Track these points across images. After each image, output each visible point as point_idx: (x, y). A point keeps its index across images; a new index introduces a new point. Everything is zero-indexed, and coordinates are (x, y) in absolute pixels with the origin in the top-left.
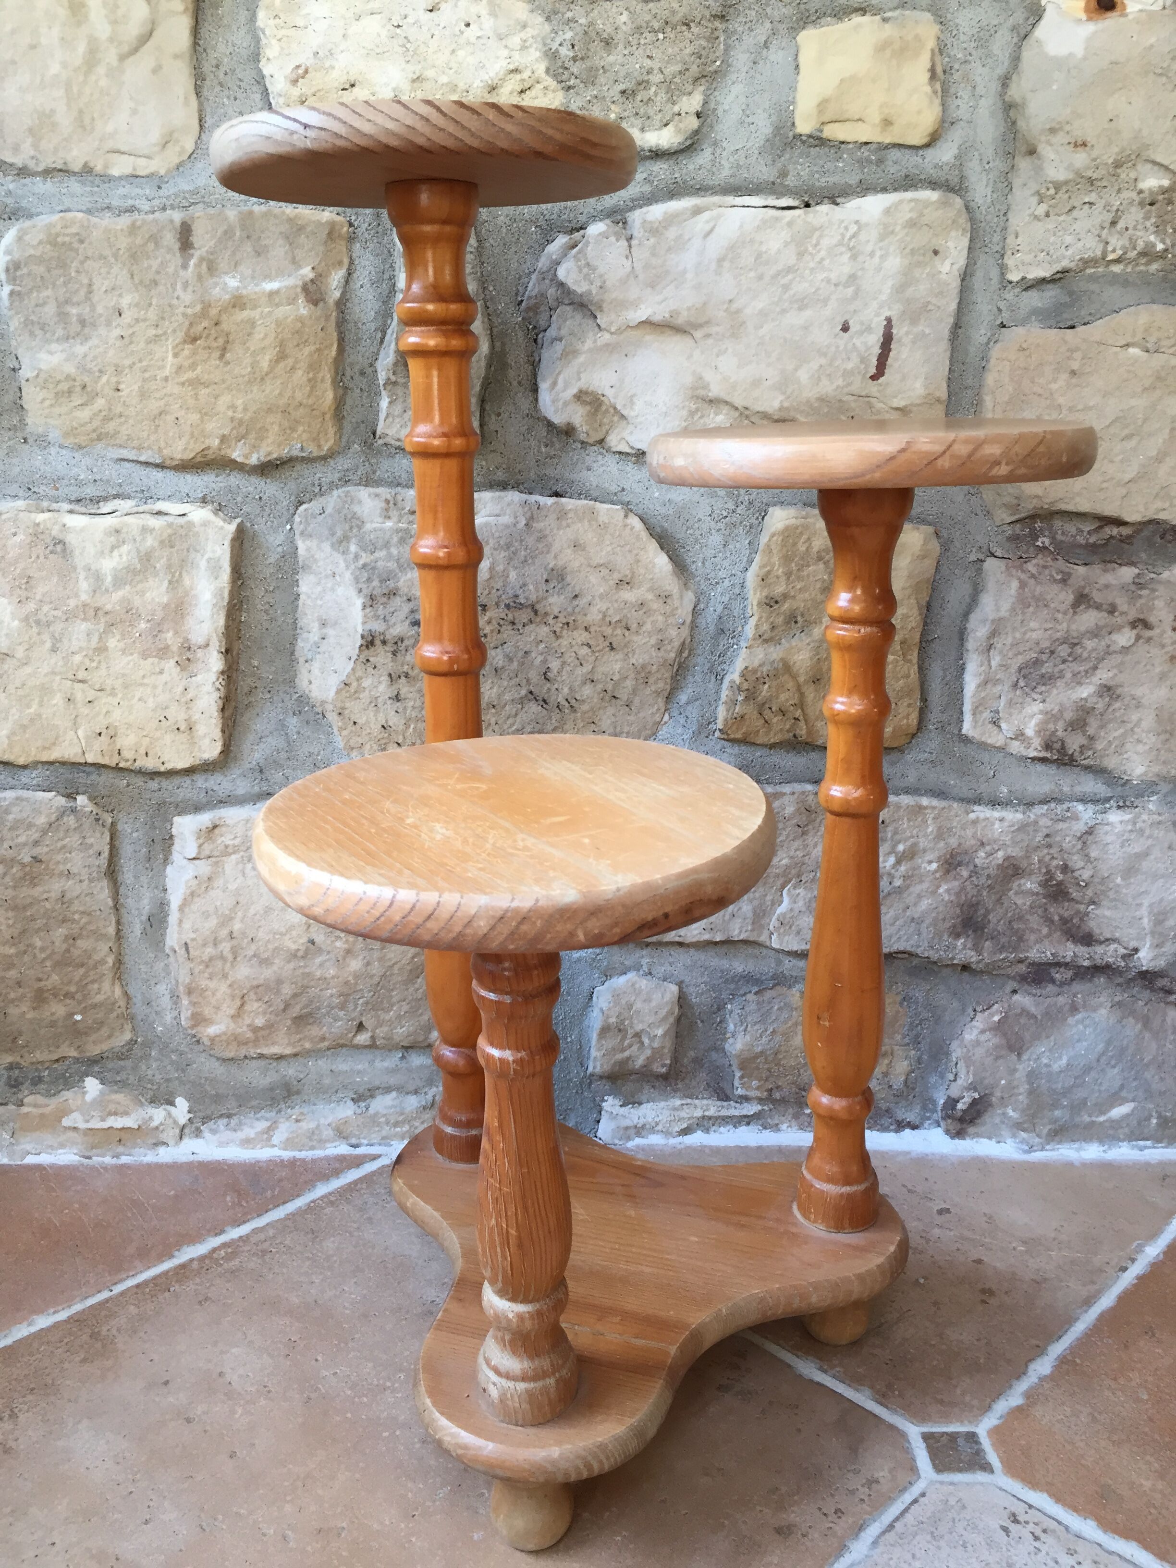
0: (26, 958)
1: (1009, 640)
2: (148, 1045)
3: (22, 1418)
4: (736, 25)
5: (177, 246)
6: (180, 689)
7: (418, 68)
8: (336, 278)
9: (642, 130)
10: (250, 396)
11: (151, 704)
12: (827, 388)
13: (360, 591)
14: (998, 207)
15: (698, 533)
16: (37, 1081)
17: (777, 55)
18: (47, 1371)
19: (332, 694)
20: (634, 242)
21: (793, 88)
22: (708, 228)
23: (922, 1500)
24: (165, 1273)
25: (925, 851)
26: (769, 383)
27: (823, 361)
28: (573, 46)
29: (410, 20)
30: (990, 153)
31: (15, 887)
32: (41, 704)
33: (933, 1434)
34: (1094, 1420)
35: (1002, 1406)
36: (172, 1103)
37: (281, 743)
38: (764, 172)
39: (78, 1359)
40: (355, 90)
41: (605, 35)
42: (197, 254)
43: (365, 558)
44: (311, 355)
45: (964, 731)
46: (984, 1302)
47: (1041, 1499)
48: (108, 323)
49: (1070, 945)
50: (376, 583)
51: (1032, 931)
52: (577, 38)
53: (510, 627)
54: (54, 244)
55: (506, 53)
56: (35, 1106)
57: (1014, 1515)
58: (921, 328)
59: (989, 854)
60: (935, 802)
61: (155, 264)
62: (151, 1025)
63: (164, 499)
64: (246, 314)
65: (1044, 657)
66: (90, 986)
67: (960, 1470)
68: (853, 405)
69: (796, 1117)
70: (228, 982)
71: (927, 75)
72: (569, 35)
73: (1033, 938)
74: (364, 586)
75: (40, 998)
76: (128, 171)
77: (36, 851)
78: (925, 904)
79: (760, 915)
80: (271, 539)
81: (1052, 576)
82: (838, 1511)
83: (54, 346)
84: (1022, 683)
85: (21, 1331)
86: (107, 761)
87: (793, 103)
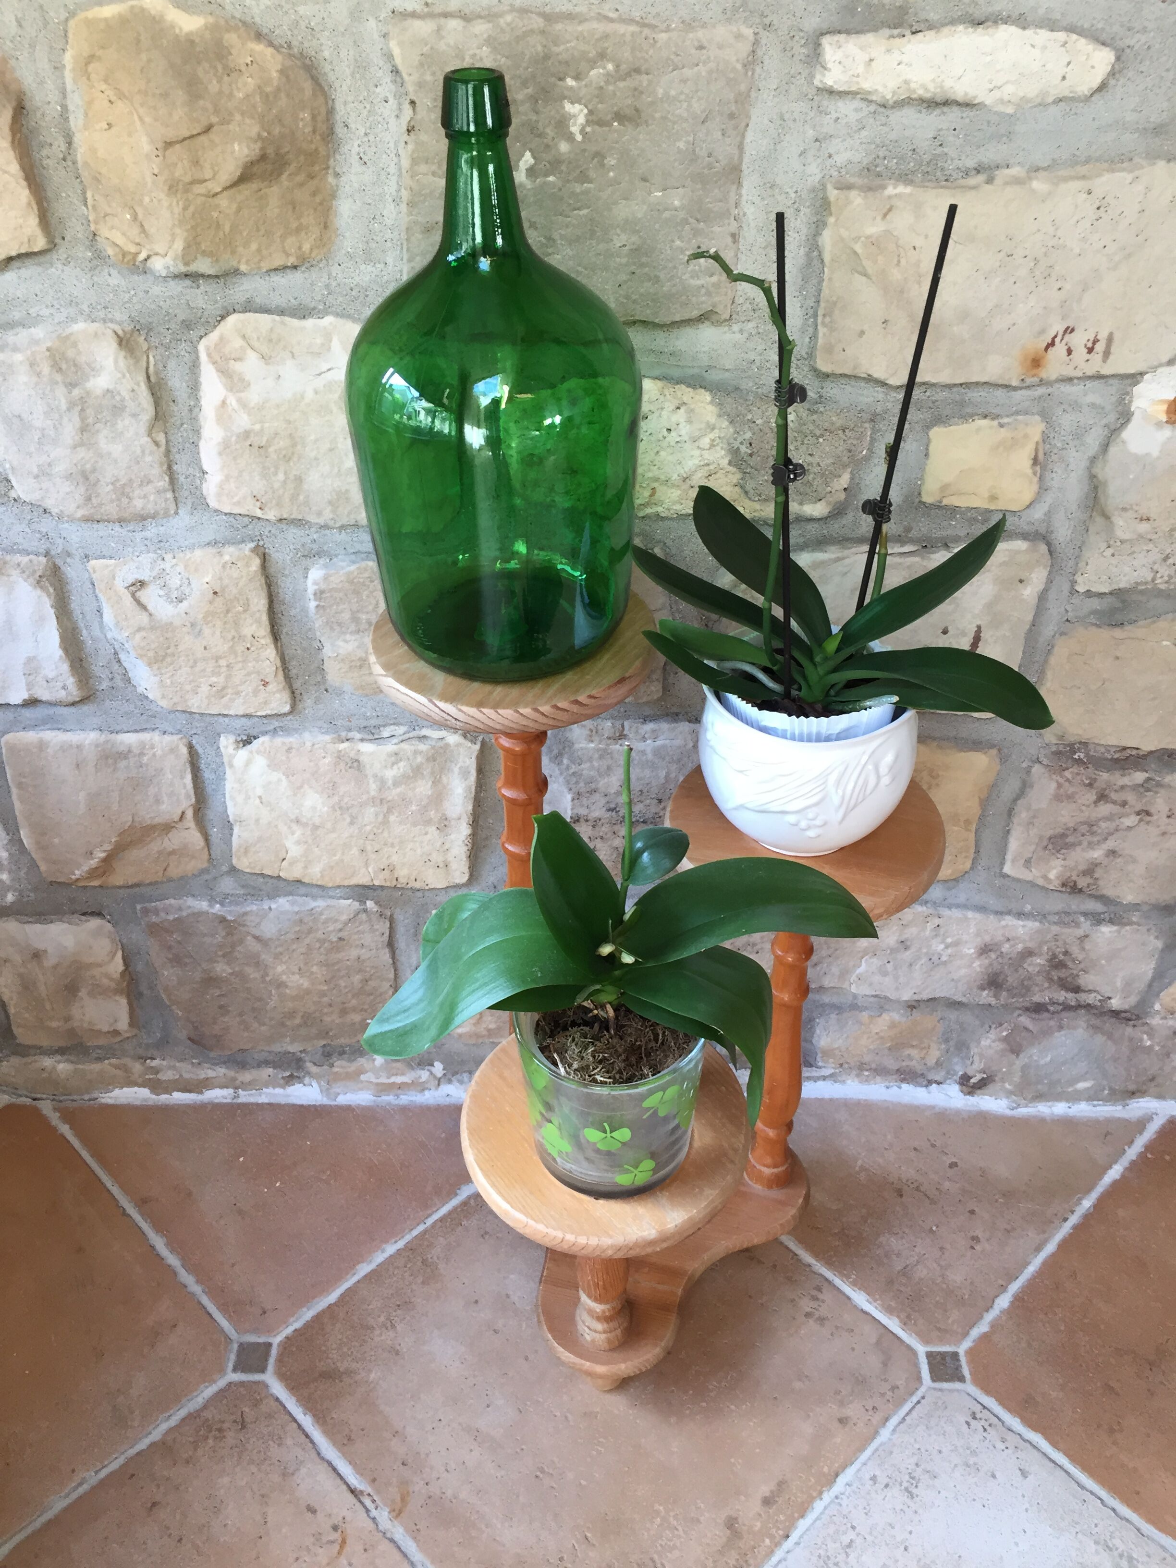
0: (335, 992)
1: (1045, 821)
3: (399, 1328)
4: (881, 425)
6: (440, 843)
9: (801, 504)
11: (419, 851)
14: (1075, 544)
16: (342, 1053)
17: (911, 447)
18: (404, 1291)
21: (922, 469)
22: (846, 570)
23: (923, 1400)
24: (455, 1209)
25: (966, 942)
28: (751, 444)
31: (326, 954)
32: (343, 854)
33: (932, 1352)
34: (1029, 1345)
35: (976, 1332)
36: (432, 1065)
38: (893, 528)
39: (420, 1281)
43: (574, 768)
45: (1004, 871)
46: (972, 1248)
47: (990, 1402)
49: (1063, 993)
50: (582, 784)
52: (754, 438)
55: (697, 453)
56: (342, 1067)
57: (974, 1413)
58: (1003, 632)
59: (1012, 946)
60: (978, 916)
63: (426, 727)
65: (1068, 832)
67: (946, 1381)
69: (858, 1076)
71: (1030, 462)
72: (748, 435)
73: (1037, 989)
74: (574, 787)
75: (344, 1012)
77: (340, 935)
78: (963, 972)
79: (845, 973)
81: (1082, 781)
82: (874, 1408)
83: (348, 637)
84: (1050, 847)
85: (379, 1258)
86: (388, 884)
87: (921, 480)
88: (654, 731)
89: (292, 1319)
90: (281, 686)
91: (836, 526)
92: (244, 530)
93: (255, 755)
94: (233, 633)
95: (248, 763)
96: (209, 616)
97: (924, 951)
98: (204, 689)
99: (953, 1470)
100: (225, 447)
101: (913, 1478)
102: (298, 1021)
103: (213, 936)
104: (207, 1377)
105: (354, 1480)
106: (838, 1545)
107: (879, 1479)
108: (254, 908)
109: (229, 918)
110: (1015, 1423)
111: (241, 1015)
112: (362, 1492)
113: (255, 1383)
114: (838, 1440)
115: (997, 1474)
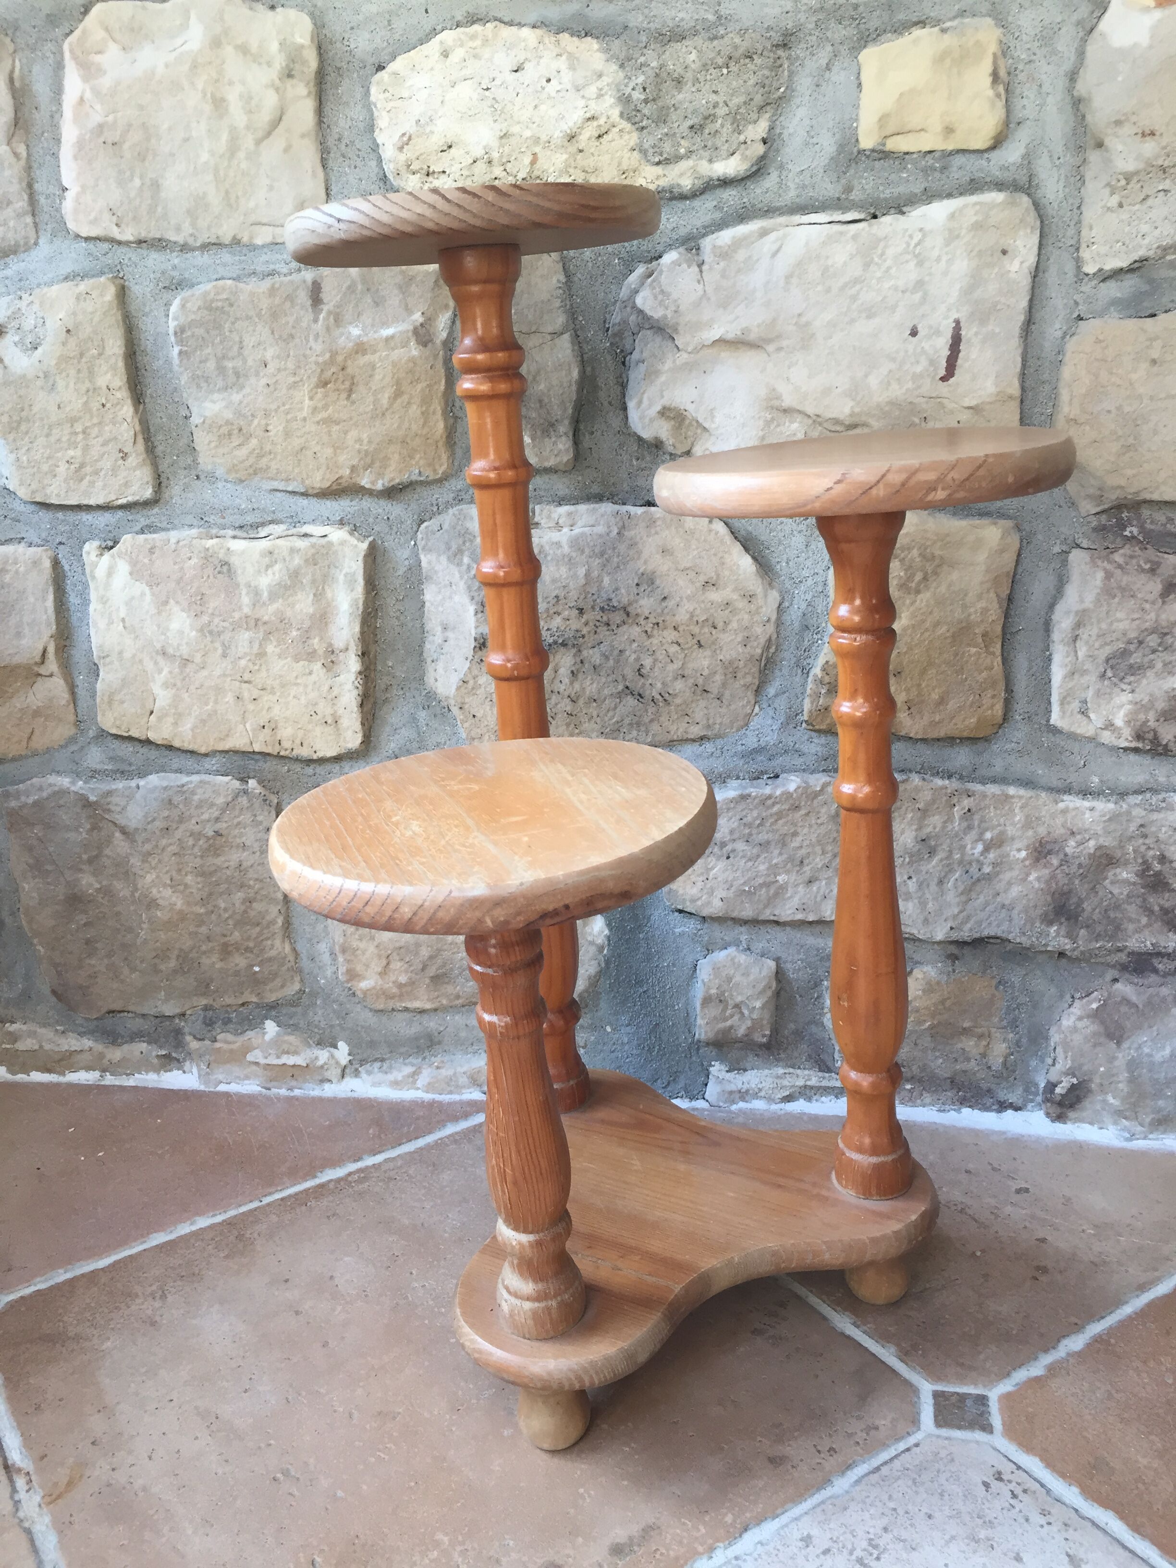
0: (213, 917)
1: (1095, 631)
2: (314, 995)
3: (170, 1298)
4: (798, 51)
5: (309, 302)
6: (326, 687)
7: (504, 126)
8: (443, 320)
9: (710, 161)
10: (373, 430)
11: (303, 700)
12: (897, 391)
13: (473, 598)
14: (1071, 201)
15: (781, 535)
16: (227, 1021)
17: (839, 76)
18: (197, 1263)
19: (453, 690)
20: (705, 267)
21: (856, 106)
22: (775, 247)
23: (915, 1449)
24: (306, 1191)
25: (1013, 839)
26: (839, 390)
27: (892, 366)
28: (644, 89)
29: (498, 82)
30: (1059, 149)
31: (202, 857)
32: (216, 702)
33: (944, 1392)
34: (1110, 1397)
35: (1021, 1375)
36: (336, 1047)
37: (414, 735)
38: (829, 189)
39: (222, 1255)
40: (452, 150)
41: (676, 75)
42: (325, 308)
43: (476, 568)
44: (423, 390)
45: (1052, 722)
46: (1035, 1278)
47: (1033, 1463)
48: (257, 374)
51: (1130, 920)
52: (648, 81)
53: (605, 628)
54: (209, 309)
55: (582, 103)
56: (226, 1043)
57: (999, 1473)
58: (990, 328)
59: (1080, 844)
60: (1022, 792)
61: (291, 320)
62: (315, 977)
63: (309, 523)
64: (367, 358)
65: (1132, 647)
66: (265, 943)
67: (960, 1428)
68: (924, 406)
70: (376, 943)
71: (990, 79)
72: (641, 79)
73: (1131, 927)
74: (476, 594)
75: (226, 951)
76: (269, 239)
77: (217, 827)
78: (1015, 891)
80: (399, 554)
81: (1139, 566)
82: (831, 1450)
83: (216, 395)
84: (1109, 673)
85: (184, 1229)
86: (270, 750)
87: (857, 120)
88: (569, 514)
89: (38, 1280)
90: (141, 458)
91: (757, 190)
92: (103, 259)
93: (117, 559)
94: (88, 384)
95: (110, 573)
96: (64, 359)
97: (957, 856)
98: (62, 469)
99: (947, 1543)
100: (80, 145)
101: (876, 1547)
102: (172, 964)
103: (76, 829)
105: (17, 1456)
107: (815, 1541)
108: (121, 787)
109: (93, 798)
110: (1071, 1494)
111: (109, 955)
112: (19, 1470)
114: (761, 1484)
115: (1025, 1557)
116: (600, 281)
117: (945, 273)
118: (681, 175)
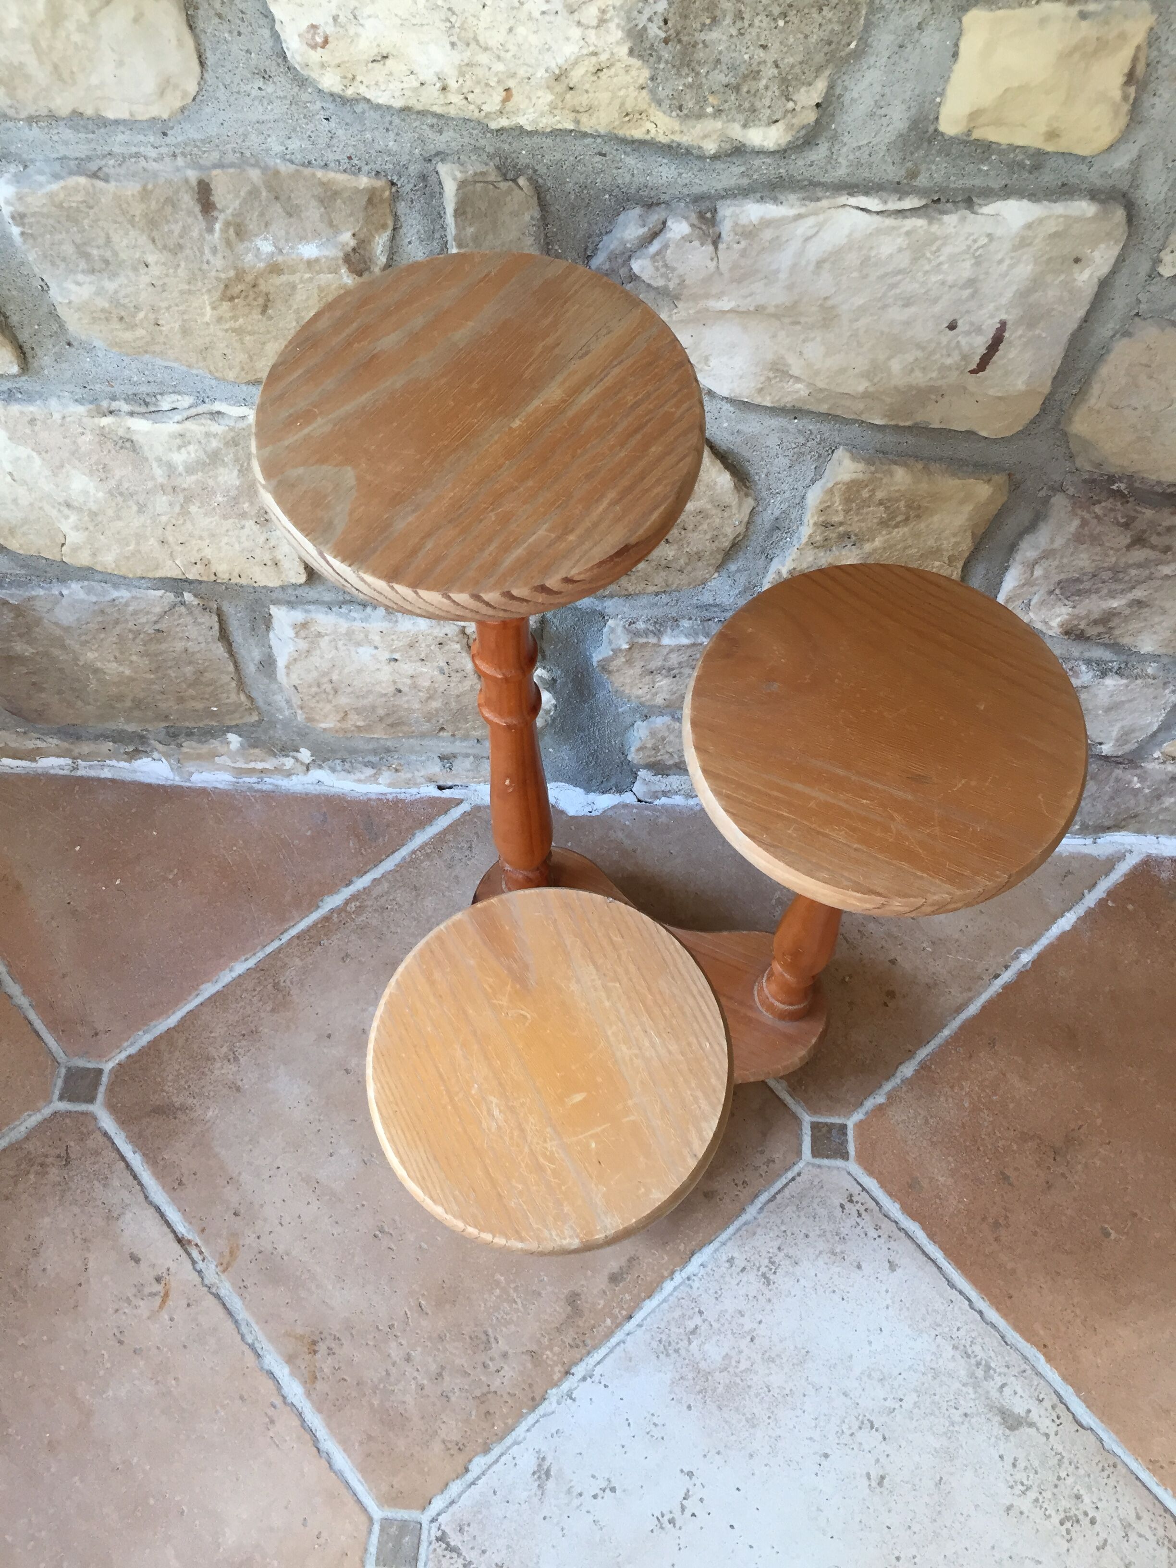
0: (165, 681)
1: (1056, 563)
2: (272, 723)
3: (242, 1060)
5: (197, 209)
6: (262, 538)
8: (380, 244)
9: (745, 126)
11: (237, 547)
12: (919, 379)
15: (764, 455)
16: (190, 734)
17: (931, 38)
18: (250, 1019)
20: (722, 245)
21: (945, 78)
22: (808, 234)
23: (797, 1178)
24: (315, 925)
26: (856, 371)
27: (919, 354)
28: (666, 22)
31: (145, 645)
32: (138, 544)
33: (818, 1123)
34: (927, 1122)
35: (870, 1104)
36: (298, 752)
38: (890, 170)
39: (268, 1009)
40: (389, 62)
42: (222, 217)
46: (885, 1004)
47: (871, 1184)
48: (135, 270)
52: (672, 10)
54: (60, 207)
55: (576, 33)
56: (192, 748)
57: (851, 1196)
58: (1037, 332)
61: (177, 228)
62: (273, 715)
63: (221, 400)
64: (284, 278)
65: (1085, 578)
66: (220, 695)
67: (827, 1157)
70: (333, 705)
71: (1121, 79)
75: (182, 700)
76: (125, 115)
77: (157, 627)
81: (1116, 518)
82: (744, 1182)
83: (80, 277)
84: (1057, 591)
85: (227, 977)
86: (205, 579)
87: (942, 94)
89: (125, 1044)
91: (800, 163)
99: (817, 1257)
101: (773, 1263)
104: (30, 1105)
105: (182, 1229)
106: (681, 1330)
107: (736, 1262)
108: (42, 592)
109: (16, 602)
110: (894, 1209)
111: (59, 693)
112: (189, 1242)
113: (83, 1113)
114: (700, 1216)
115: (864, 1265)
116: (583, 212)
117: (1006, 274)
118: (705, 137)
